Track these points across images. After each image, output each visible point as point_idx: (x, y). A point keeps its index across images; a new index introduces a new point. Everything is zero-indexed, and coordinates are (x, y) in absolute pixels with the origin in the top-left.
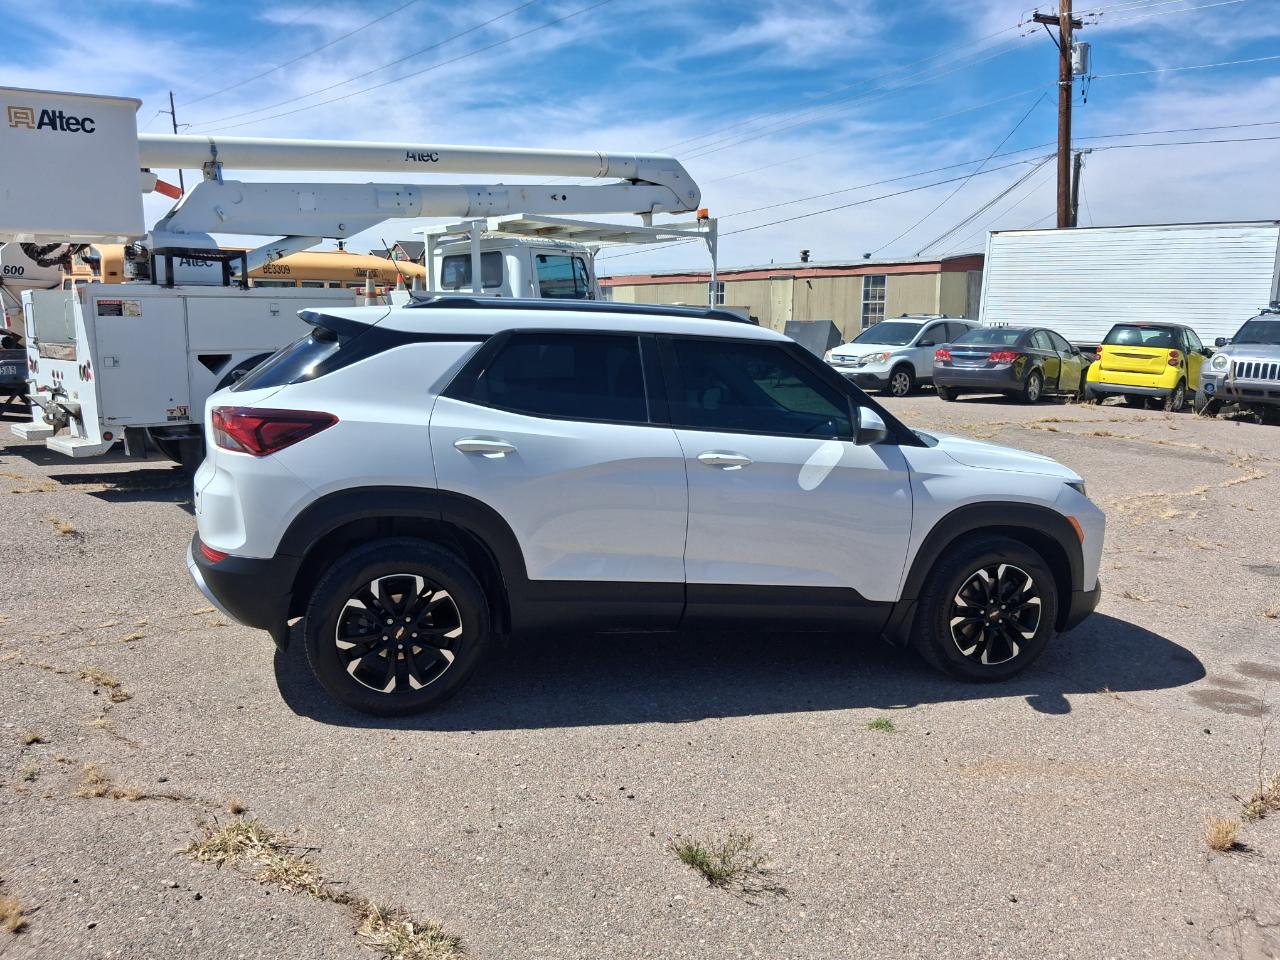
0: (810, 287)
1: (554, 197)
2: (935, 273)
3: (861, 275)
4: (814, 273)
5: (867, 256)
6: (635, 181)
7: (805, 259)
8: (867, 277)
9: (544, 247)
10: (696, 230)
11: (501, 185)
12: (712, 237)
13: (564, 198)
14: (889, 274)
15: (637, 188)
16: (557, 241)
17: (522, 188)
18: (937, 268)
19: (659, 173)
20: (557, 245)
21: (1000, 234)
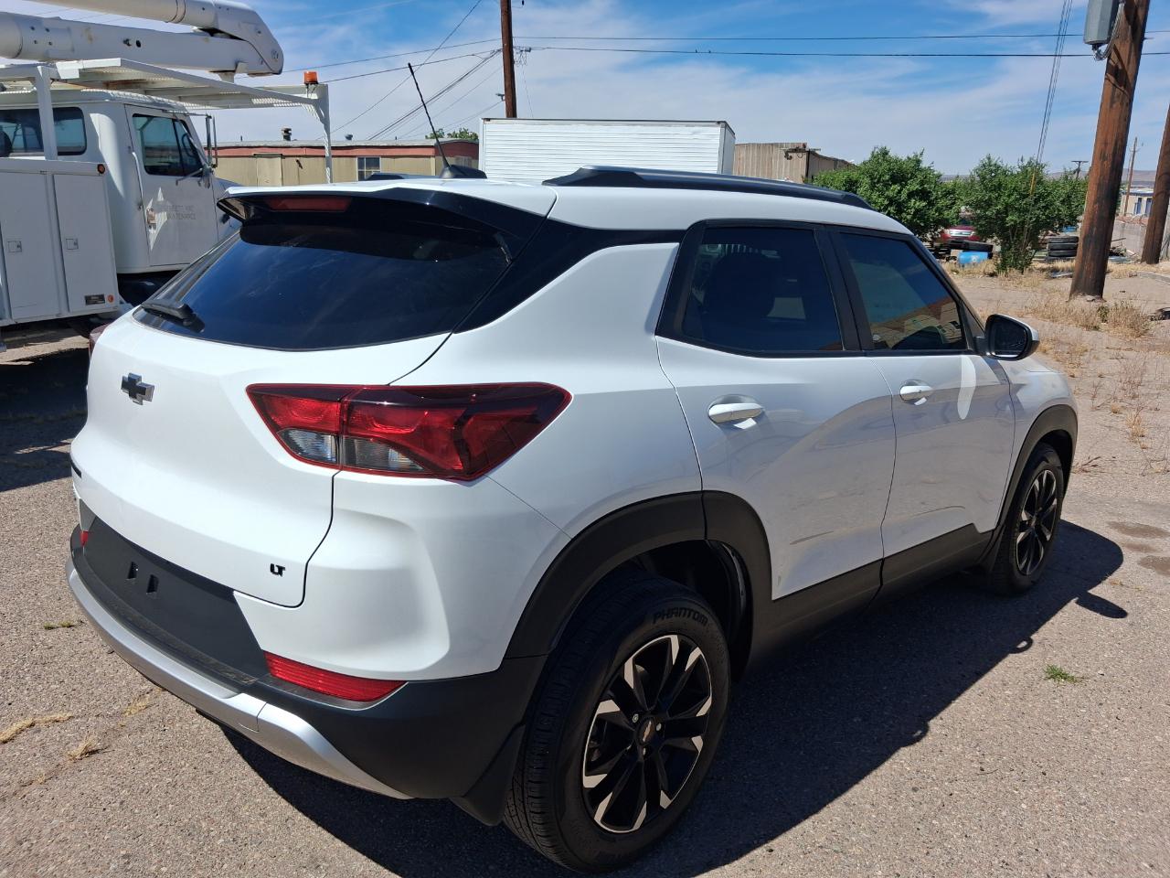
0: (300, 166)
1: (126, 42)
2: (429, 157)
3: (355, 156)
4: (303, 152)
5: (349, 137)
6: (212, 32)
7: (287, 137)
8: (361, 159)
9: (140, 105)
10: (305, 96)
11: (58, 19)
12: (321, 105)
13: (138, 44)
14: (383, 157)
15: (216, 41)
16: (153, 97)
17: (88, 26)
18: (431, 152)
19: (239, 25)
20: (154, 103)
21: (492, 121)
